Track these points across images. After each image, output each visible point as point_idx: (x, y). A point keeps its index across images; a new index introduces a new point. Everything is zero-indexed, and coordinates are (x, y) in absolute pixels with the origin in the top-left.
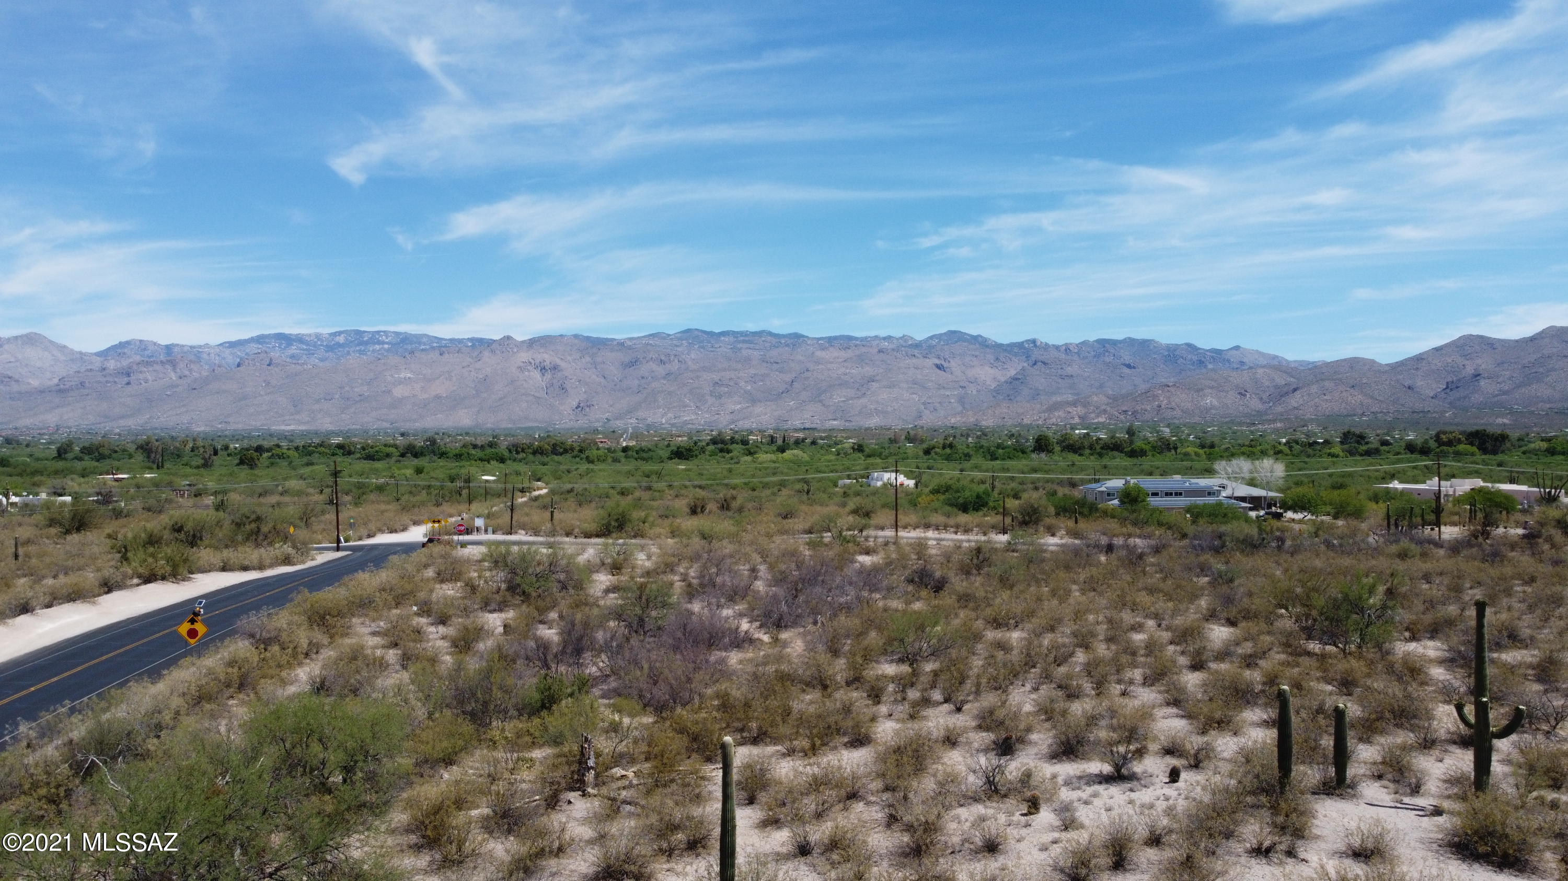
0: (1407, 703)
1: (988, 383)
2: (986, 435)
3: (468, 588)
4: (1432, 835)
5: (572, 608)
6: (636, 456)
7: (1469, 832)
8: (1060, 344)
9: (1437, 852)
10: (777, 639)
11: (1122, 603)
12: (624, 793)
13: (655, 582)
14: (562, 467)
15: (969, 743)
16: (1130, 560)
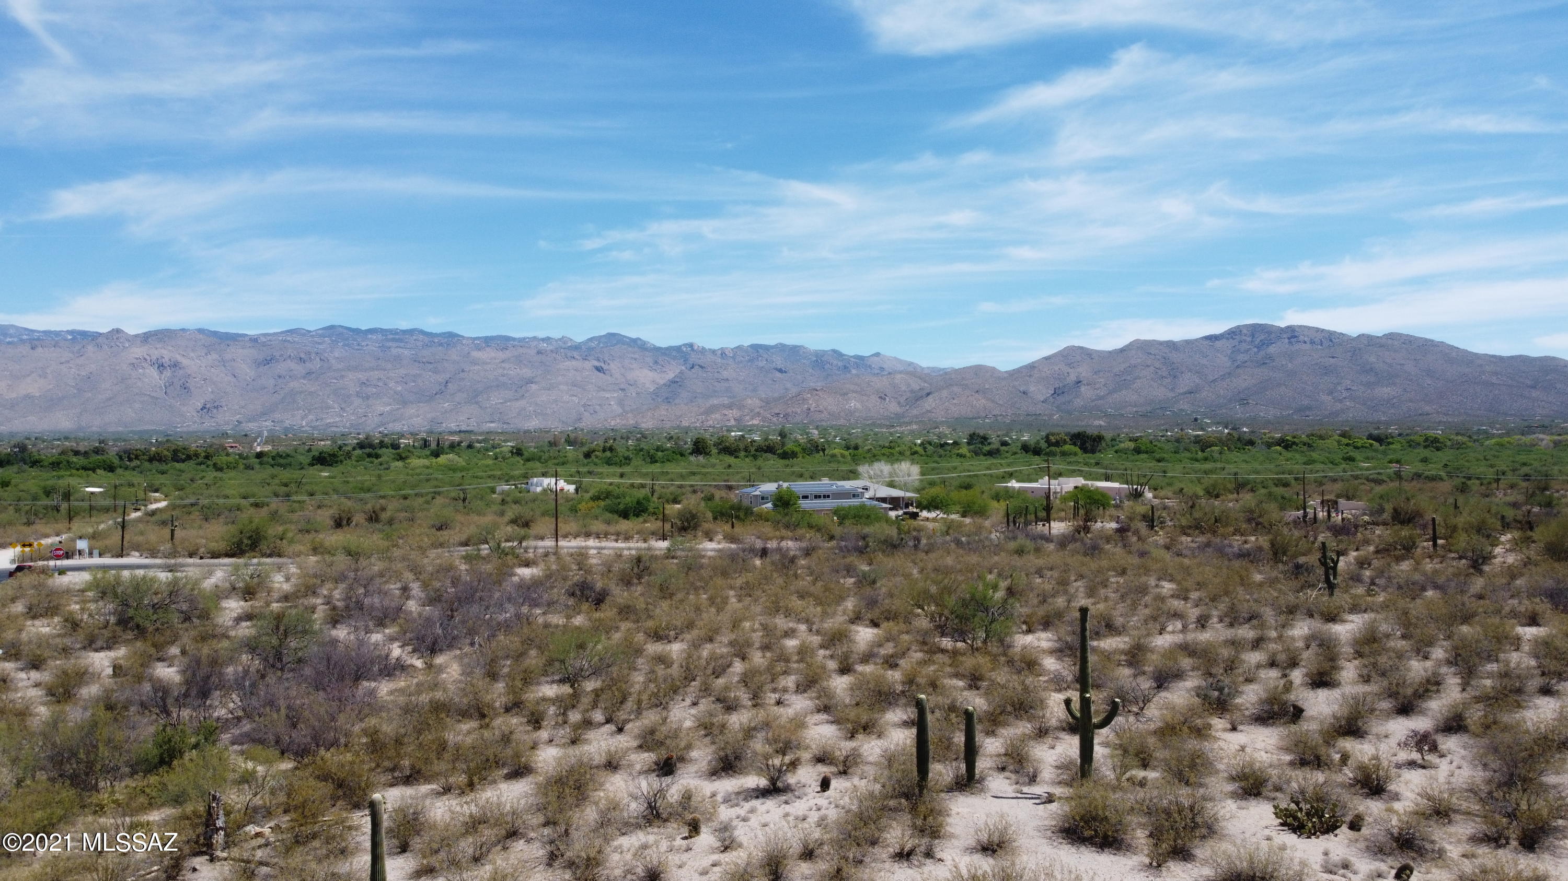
0: (1026, 696)
1: (647, 386)
2: (646, 438)
3: (69, 625)
4: (1046, 823)
5: (197, 642)
6: (273, 462)
7: (1078, 818)
8: (716, 348)
9: (1050, 838)
10: (431, 665)
11: (775, 609)
12: (259, 854)
13: (296, 607)
14: (184, 476)
15: (630, 766)
16: (783, 564)
